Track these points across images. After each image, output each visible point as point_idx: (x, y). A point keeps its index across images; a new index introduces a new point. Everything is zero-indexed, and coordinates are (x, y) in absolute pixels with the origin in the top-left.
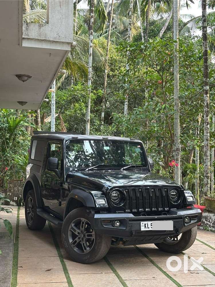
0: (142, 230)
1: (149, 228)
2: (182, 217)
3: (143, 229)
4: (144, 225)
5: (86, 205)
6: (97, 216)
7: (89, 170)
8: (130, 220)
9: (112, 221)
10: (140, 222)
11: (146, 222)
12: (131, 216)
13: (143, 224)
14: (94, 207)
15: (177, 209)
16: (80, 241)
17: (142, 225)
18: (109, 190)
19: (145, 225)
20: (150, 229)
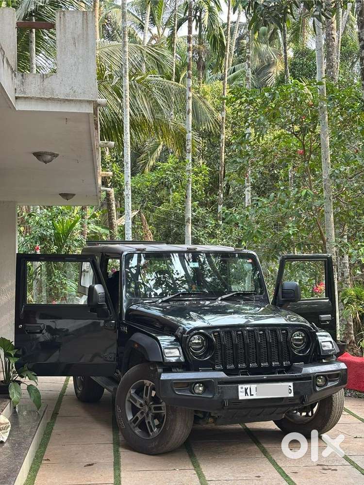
0: (240, 398)
1: (253, 395)
2: (311, 377)
3: (242, 396)
4: (244, 390)
5: (149, 359)
6: (164, 376)
7: (163, 302)
8: (220, 383)
9: (190, 385)
10: (238, 386)
11: (248, 386)
12: (222, 375)
13: (242, 388)
14: (161, 362)
15: (305, 363)
16: (144, 418)
17: (240, 389)
18: (187, 334)
19: (246, 390)
20: (255, 397)
